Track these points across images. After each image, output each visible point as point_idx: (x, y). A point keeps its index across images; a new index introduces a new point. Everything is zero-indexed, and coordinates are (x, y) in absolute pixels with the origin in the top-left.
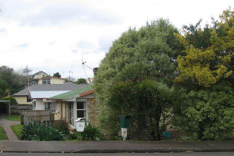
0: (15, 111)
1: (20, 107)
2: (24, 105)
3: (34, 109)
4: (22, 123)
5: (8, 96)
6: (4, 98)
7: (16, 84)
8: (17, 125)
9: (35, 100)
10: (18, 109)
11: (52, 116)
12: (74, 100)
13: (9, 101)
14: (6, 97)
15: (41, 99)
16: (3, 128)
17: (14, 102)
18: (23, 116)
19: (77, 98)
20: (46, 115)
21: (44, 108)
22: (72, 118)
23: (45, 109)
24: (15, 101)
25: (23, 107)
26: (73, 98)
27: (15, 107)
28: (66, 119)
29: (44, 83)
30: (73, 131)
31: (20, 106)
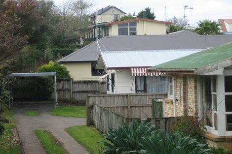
0: (67, 96)
1: (77, 88)
2: (85, 82)
3: (110, 92)
4: (90, 123)
5: (51, 64)
6: (42, 67)
7: (59, 36)
8: (80, 127)
9: (113, 71)
10: (74, 92)
11: (158, 107)
12: (219, 72)
13: (54, 73)
14: (47, 66)
15: (128, 69)
16: (50, 133)
17: (63, 76)
18: (92, 107)
19: (226, 69)
20: (141, 104)
21: (134, 88)
22: (214, 112)
23: (137, 91)
24: (67, 73)
25: (84, 87)
26: (217, 68)
27: (66, 86)
28: (197, 114)
29: (122, 32)
30: (216, 141)
31: (77, 86)
